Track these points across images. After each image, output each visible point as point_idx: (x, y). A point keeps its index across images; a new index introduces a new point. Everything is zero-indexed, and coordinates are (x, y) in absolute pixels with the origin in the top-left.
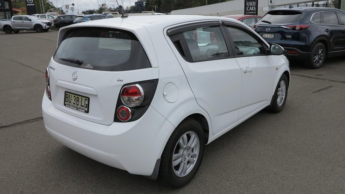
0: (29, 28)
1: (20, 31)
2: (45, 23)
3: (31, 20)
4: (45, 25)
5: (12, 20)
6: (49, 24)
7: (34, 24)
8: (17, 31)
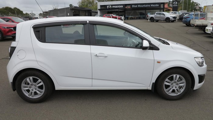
0: (163, 19)
1: (159, 21)
2: (172, 17)
3: (165, 15)
4: (172, 18)
5: (155, 15)
6: (174, 18)
7: (166, 17)
8: (157, 21)
